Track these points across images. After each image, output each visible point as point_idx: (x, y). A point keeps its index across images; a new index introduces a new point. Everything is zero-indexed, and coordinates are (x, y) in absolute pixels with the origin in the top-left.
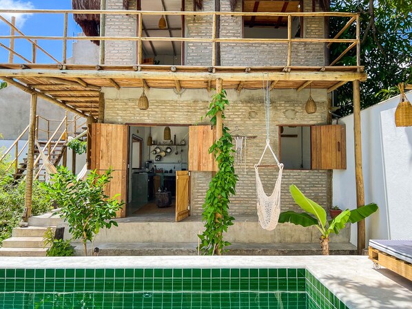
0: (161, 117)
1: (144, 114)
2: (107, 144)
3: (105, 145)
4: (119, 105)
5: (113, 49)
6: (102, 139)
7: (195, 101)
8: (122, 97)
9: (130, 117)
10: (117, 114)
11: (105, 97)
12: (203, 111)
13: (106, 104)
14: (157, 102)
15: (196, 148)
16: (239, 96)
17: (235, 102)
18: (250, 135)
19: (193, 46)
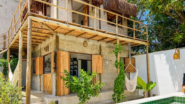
0: (82, 50)
1: (75, 48)
2: (63, 61)
3: (62, 61)
4: (65, 43)
5: (62, 16)
6: (61, 58)
7: (93, 45)
8: (66, 39)
9: (70, 49)
10: (65, 47)
11: (59, 38)
12: (96, 49)
13: (60, 42)
14: (80, 44)
15: (95, 64)
16: (107, 45)
17: (105, 47)
18: (110, 60)
19: (92, 22)
